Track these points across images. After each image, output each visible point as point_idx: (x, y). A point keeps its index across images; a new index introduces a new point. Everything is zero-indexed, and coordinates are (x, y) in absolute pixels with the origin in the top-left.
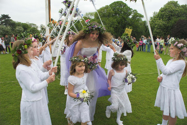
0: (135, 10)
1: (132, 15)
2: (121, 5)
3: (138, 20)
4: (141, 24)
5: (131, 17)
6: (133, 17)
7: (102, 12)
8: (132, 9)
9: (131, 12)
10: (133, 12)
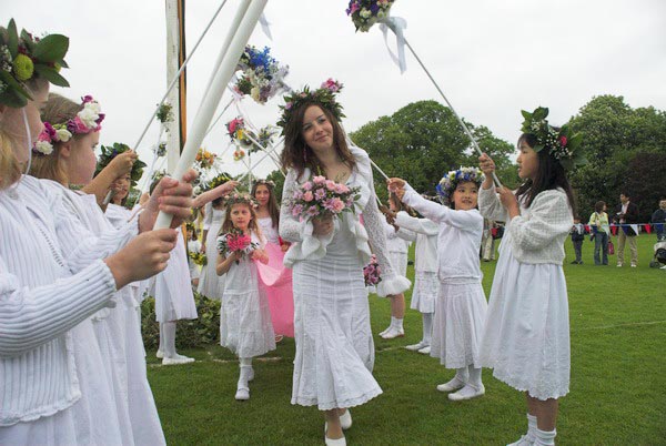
2: (434, 114)
5: (469, 152)
7: (367, 140)
10: (476, 134)
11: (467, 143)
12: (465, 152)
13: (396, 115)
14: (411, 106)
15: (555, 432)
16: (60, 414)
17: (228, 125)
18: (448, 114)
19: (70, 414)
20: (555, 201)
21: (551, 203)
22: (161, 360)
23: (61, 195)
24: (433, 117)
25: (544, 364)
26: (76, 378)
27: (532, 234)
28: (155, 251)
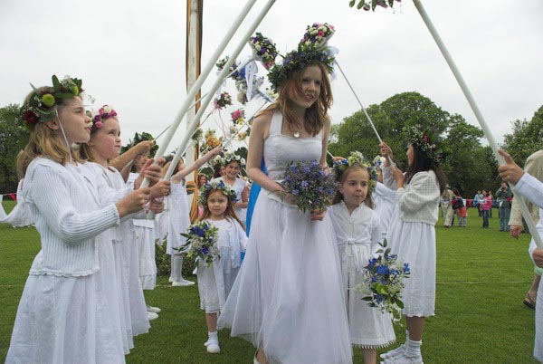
0: (459, 117)
1: (448, 129)
2: (416, 103)
3: (468, 145)
4: (477, 156)
5: (444, 135)
6: (453, 136)
7: (359, 124)
8: (447, 113)
9: (445, 121)
10: (452, 121)
11: (442, 129)
12: (441, 136)
13: (384, 104)
14: (397, 96)
15: (420, 342)
16: (89, 276)
17: (232, 114)
18: (427, 103)
19: (93, 278)
20: (425, 179)
21: (422, 181)
22: (171, 283)
23: (102, 172)
24: (415, 105)
25: (412, 292)
26: (97, 261)
27: (408, 201)
28: (141, 199)
